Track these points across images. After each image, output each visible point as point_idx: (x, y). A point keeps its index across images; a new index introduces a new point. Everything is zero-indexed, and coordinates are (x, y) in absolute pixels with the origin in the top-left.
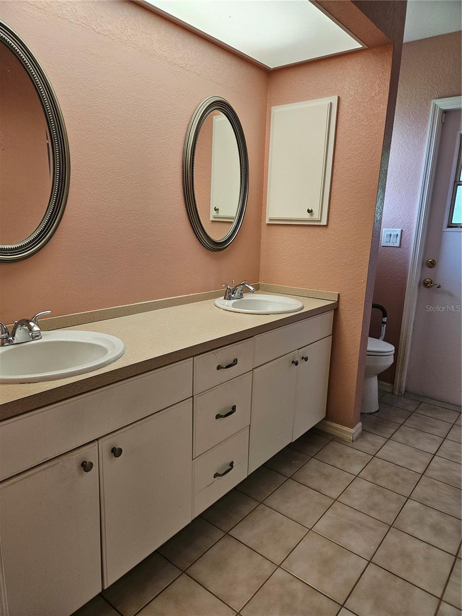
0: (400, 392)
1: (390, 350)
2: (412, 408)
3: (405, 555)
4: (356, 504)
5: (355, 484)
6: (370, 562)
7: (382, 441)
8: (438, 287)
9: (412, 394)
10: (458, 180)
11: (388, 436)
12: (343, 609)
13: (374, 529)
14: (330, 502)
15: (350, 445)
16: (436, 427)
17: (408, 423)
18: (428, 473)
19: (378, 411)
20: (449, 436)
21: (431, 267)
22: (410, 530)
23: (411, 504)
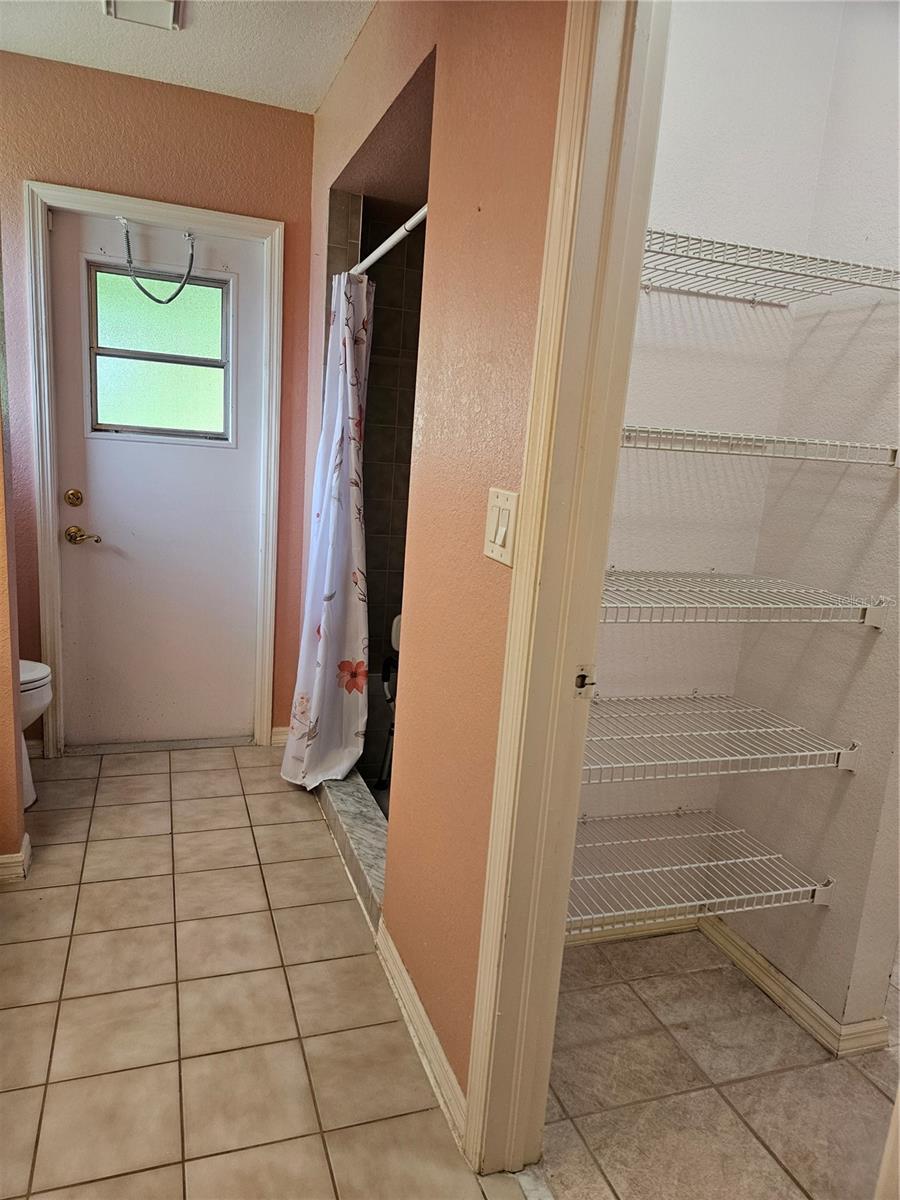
0: (59, 750)
1: (44, 675)
2: (92, 771)
3: (223, 1011)
4: (101, 985)
5: (76, 951)
6: (179, 1060)
7: (78, 851)
8: (96, 541)
9: (78, 746)
10: (95, 345)
11: (83, 837)
12: (186, 1164)
13: (156, 1006)
14: (51, 1010)
15: (22, 887)
16: (148, 789)
17: (101, 799)
18: (181, 866)
19: (36, 801)
20: (176, 795)
21: (76, 505)
22: (206, 970)
23: (183, 930)
